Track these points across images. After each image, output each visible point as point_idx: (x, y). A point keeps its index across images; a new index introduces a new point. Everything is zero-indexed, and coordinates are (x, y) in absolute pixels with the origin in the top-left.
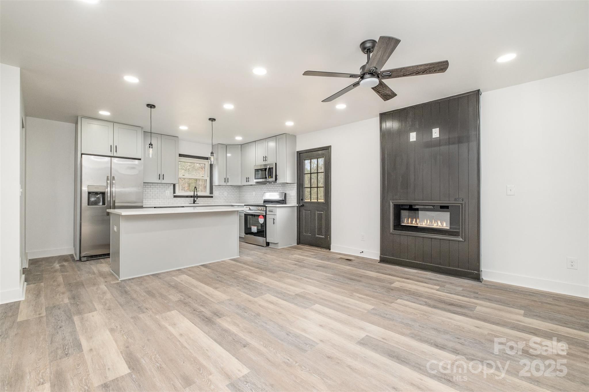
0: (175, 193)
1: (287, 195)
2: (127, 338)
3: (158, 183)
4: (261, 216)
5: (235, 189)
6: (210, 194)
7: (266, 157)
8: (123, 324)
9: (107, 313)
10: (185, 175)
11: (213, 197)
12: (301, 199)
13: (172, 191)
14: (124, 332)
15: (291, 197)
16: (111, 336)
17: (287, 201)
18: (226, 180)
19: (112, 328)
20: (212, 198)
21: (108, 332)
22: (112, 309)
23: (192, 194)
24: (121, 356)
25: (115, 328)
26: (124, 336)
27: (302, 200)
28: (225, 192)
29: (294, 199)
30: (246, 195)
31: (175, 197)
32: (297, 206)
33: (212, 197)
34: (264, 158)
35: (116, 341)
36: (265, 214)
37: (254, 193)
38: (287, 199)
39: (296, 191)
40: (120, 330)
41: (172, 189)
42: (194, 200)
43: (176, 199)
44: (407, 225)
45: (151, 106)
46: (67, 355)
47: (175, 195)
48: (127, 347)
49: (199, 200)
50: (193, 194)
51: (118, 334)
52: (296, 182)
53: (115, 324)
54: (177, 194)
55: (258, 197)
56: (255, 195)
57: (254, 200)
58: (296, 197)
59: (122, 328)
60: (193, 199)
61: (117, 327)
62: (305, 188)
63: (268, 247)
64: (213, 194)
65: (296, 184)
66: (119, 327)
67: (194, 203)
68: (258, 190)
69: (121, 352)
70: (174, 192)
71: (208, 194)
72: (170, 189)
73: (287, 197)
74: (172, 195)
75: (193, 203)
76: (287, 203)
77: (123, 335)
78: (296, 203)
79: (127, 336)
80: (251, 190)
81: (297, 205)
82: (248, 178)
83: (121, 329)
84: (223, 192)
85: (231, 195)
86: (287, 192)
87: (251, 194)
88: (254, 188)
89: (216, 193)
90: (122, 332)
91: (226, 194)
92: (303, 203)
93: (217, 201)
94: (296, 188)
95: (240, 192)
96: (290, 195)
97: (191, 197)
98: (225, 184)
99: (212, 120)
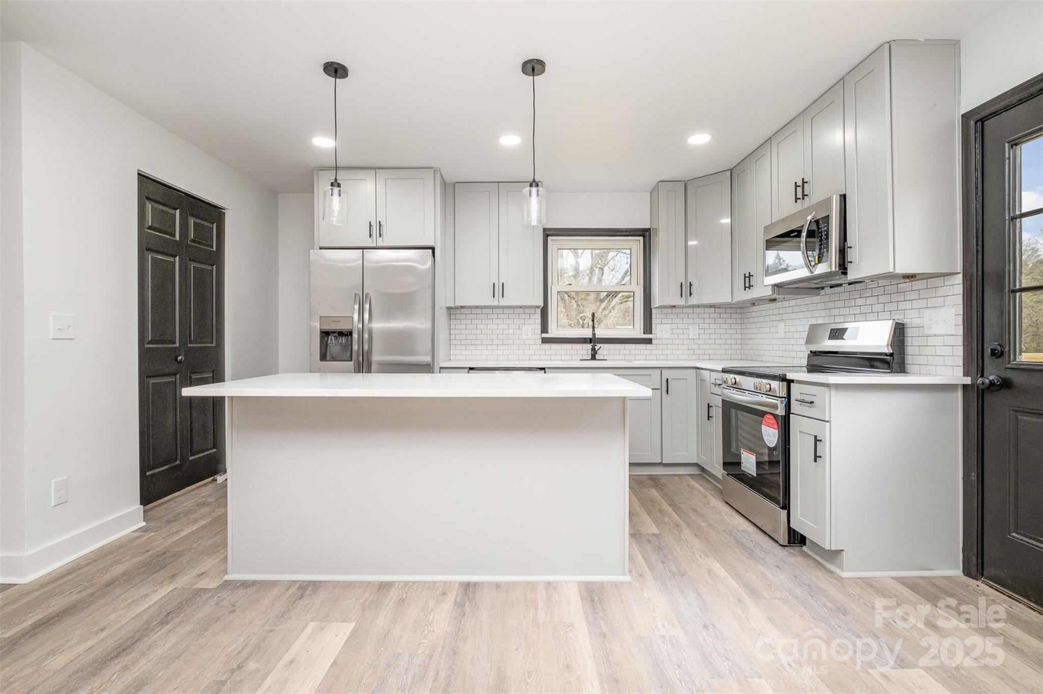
0: (547, 332)
1: (909, 332)
3: (492, 307)
4: (768, 416)
5: (728, 316)
6: (644, 333)
7: (804, 182)
10: (573, 284)
11: (654, 341)
12: (988, 352)
13: (539, 327)
15: (932, 341)
17: (909, 360)
18: (687, 289)
20: (648, 346)
23: (587, 333)
27: (997, 354)
28: (691, 327)
29: (947, 351)
30: (759, 336)
31: (545, 341)
32: (965, 387)
33: (649, 341)
34: (799, 190)
36: (781, 412)
37: (781, 327)
38: (909, 350)
39: (960, 309)
41: (539, 321)
42: (593, 349)
43: (547, 346)
45: (336, 70)
47: (544, 335)
49: (604, 350)
50: (591, 333)
52: (959, 268)
54: (553, 332)
55: (793, 341)
56: (782, 336)
57: (780, 353)
58: (960, 340)
60: (589, 346)
62: (1022, 290)
63: (798, 549)
64: (651, 333)
65: (959, 278)
67: (593, 357)
68: (793, 316)
70: (544, 329)
71: (637, 332)
72: (532, 321)
73: (909, 341)
74: (538, 335)
75: (590, 358)
76: (909, 368)
78: (960, 371)
80: (773, 318)
81: (968, 381)
82: (750, 276)
84: (685, 326)
85: (713, 336)
86: (910, 318)
87: (773, 330)
88: (782, 311)
89: (661, 329)
91: (694, 331)
92: (1009, 375)
93: (664, 352)
94: (959, 299)
95: (744, 326)
96: (927, 332)
97: (585, 341)
98: (681, 302)
99: (533, 69)
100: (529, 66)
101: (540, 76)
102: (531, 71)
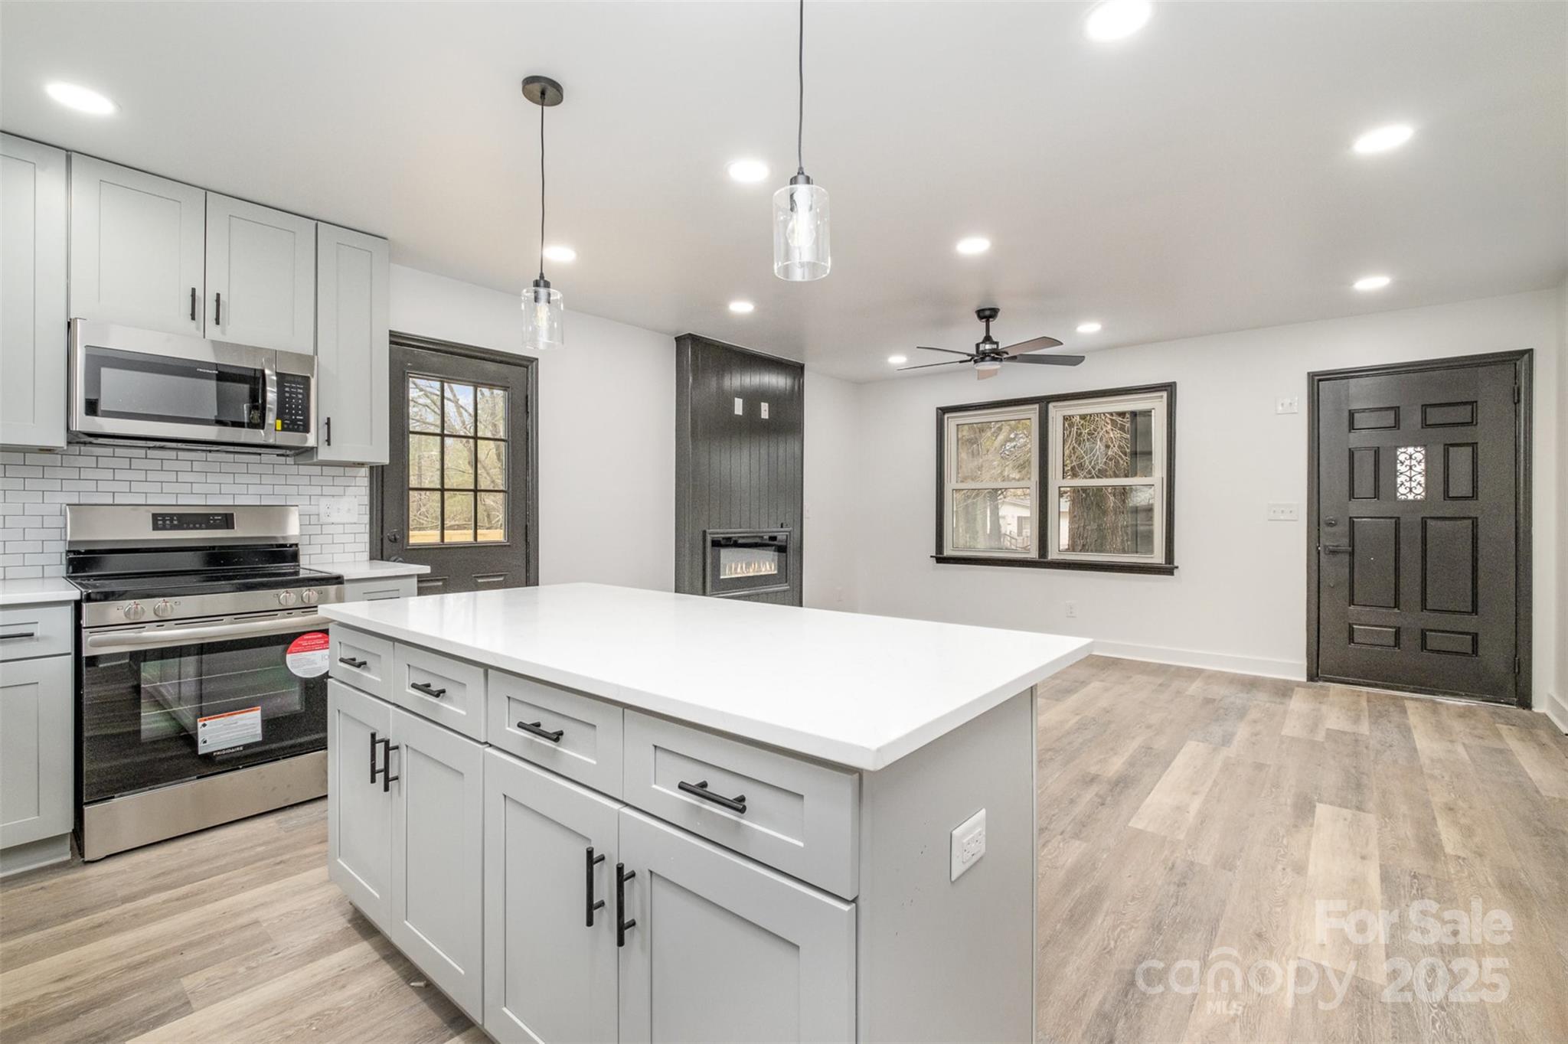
2: (1283, 836)
8: (1266, 868)
9: (1277, 927)
14: (1279, 851)
16: (1311, 860)
19: (1298, 873)
21: (1311, 870)
22: (1251, 931)
24: (1315, 821)
25: (1288, 870)
26: (1285, 842)
35: (1308, 844)
40: (1281, 859)
44: (733, 576)
46: (1415, 877)
48: (1296, 826)
51: (1294, 853)
53: (1283, 878)
59: (1277, 860)
61: (1284, 869)
66: (1280, 867)
69: (1312, 825)
77: (1287, 847)
79: (1280, 840)
83: (1279, 858)
90: (1282, 852)
99: (543, 93)
100: (536, 88)
101: (557, 106)
102: (539, 94)
